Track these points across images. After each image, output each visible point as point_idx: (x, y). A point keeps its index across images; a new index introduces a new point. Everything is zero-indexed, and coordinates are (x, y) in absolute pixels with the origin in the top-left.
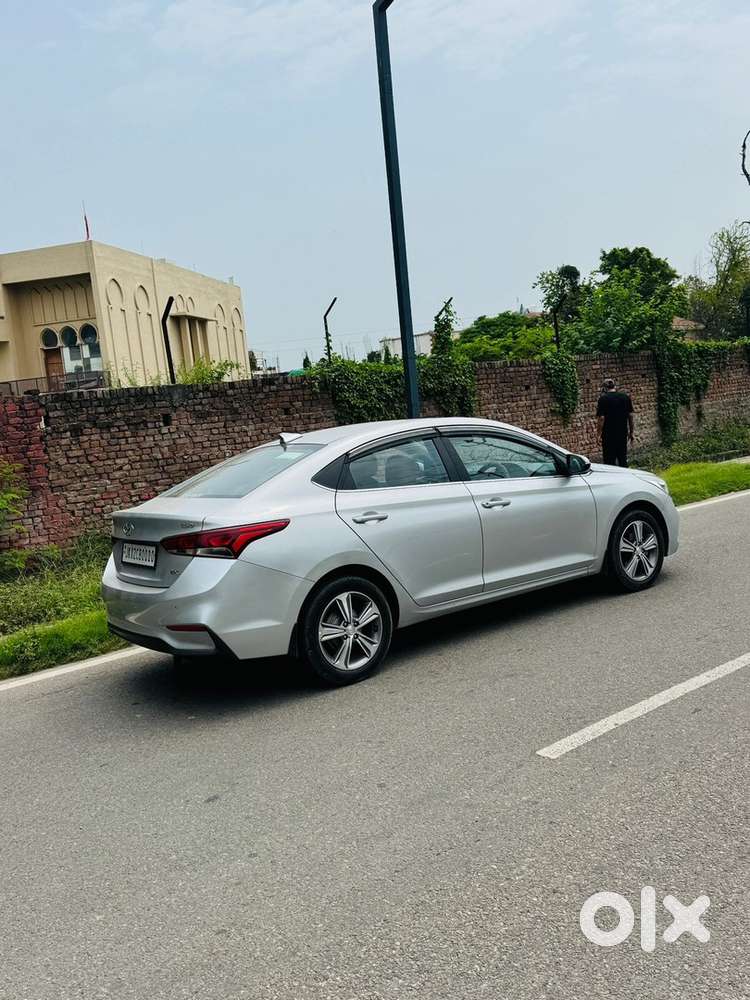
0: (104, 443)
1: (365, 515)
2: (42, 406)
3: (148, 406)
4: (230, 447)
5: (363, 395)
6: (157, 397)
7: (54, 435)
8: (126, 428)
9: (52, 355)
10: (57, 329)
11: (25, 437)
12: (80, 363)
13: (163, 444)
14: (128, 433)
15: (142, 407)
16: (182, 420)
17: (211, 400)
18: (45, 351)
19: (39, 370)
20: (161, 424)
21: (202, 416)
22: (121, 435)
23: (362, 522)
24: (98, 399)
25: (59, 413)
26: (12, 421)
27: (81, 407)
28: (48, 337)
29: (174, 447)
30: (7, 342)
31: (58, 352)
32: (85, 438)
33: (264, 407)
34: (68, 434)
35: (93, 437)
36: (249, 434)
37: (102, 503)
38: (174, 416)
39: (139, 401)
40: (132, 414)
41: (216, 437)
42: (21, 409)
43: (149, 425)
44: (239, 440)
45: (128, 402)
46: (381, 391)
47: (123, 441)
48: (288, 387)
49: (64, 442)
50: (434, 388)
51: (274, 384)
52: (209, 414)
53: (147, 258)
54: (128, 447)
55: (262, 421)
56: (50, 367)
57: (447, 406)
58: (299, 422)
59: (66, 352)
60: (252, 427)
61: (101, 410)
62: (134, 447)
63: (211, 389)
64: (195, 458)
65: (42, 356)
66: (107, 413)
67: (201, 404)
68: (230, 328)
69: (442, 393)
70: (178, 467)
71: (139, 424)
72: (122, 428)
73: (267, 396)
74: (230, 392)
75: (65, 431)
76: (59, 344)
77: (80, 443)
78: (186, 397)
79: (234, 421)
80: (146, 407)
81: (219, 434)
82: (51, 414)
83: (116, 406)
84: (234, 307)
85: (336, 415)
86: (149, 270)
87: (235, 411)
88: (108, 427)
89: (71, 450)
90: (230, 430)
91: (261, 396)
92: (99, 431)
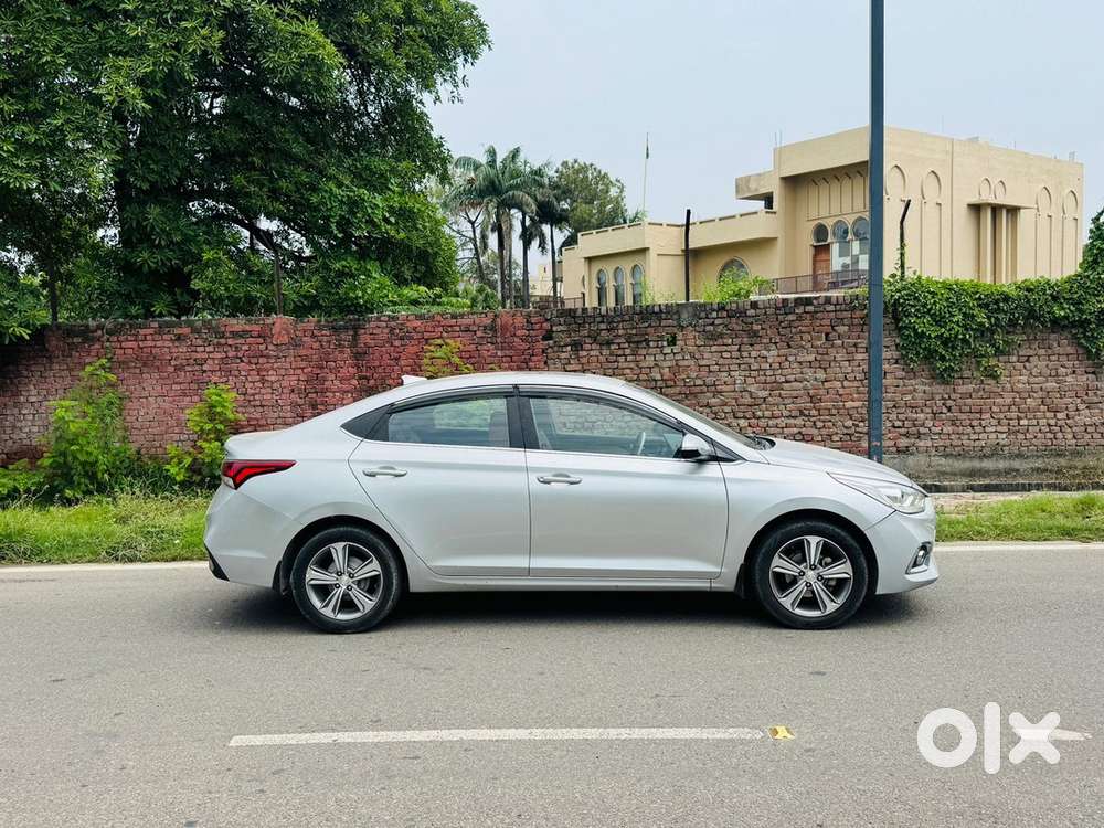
0: (602, 359)
1: (381, 468)
2: (547, 320)
3: (653, 324)
4: (743, 373)
5: (939, 320)
6: (664, 315)
7: (556, 348)
8: (627, 345)
9: (821, 250)
10: (829, 223)
11: (529, 348)
12: (848, 260)
13: (665, 364)
14: (628, 351)
15: (646, 325)
16: (690, 340)
17: (727, 321)
18: (815, 247)
19: (806, 267)
20: (665, 344)
21: (713, 337)
22: (620, 352)
23: (373, 475)
24: (603, 316)
25: (562, 328)
26: (519, 333)
27: (584, 323)
28: (821, 232)
29: (676, 369)
30: (776, 238)
31: (827, 247)
32: (585, 353)
33: (794, 330)
34: (569, 348)
35: (592, 353)
36: (769, 360)
37: (594, 419)
38: (680, 336)
39: (643, 320)
40: (634, 332)
41: (727, 361)
42: (527, 322)
43: (652, 344)
44: (754, 367)
45: (631, 319)
46: (968, 316)
47: (622, 359)
48: (831, 308)
49: (563, 355)
50: (1066, 317)
51: (811, 304)
52: (721, 336)
53: (946, 138)
54: (626, 365)
55: (789, 347)
56: (818, 265)
57: (1087, 341)
58: (840, 350)
59: (835, 248)
60: (775, 353)
61: (603, 326)
62: (632, 365)
63: (728, 308)
64: (699, 382)
65: (811, 252)
66: (609, 330)
67: (713, 324)
68: (1057, 217)
69: (1084, 324)
70: (677, 390)
71: (641, 342)
72: (622, 346)
73: (800, 318)
74: (752, 312)
75: (566, 345)
76: (829, 240)
77: (578, 358)
78: (697, 316)
79: (751, 345)
80: (650, 326)
81: (731, 358)
82: (554, 329)
83: (619, 322)
84: (1067, 191)
85: (897, 345)
86: (947, 152)
87: (755, 334)
88: (609, 343)
89: (569, 364)
90: (745, 354)
91: (791, 317)
92: (598, 347)
